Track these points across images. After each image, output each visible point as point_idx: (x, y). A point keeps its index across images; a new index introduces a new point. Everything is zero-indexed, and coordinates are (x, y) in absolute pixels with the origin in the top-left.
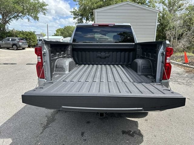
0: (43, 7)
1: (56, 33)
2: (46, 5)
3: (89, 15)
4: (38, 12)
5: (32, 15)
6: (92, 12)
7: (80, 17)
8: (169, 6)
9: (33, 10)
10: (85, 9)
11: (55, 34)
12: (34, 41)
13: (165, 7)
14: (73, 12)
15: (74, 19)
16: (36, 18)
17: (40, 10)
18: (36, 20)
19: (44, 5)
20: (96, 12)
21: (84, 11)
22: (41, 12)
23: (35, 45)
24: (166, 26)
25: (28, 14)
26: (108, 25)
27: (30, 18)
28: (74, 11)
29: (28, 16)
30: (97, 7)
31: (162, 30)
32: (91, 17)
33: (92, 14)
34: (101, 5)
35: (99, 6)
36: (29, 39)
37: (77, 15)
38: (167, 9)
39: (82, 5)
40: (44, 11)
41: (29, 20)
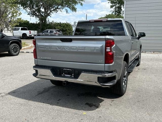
18: (74, 11)
26: (102, 21)
27: (68, 9)
40: (81, 2)
41: (67, 11)
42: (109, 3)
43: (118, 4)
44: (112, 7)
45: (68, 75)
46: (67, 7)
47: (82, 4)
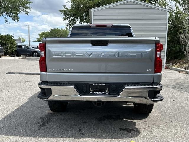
0: (26, 5)
1: (39, 37)
2: (29, 3)
3: (84, 15)
4: (18, 10)
5: (11, 14)
6: (88, 12)
7: (72, 18)
8: (183, 4)
9: (12, 8)
10: (78, 8)
11: (37, 39)
12: (12, 48)
13: (178, 5)
14: (63, 11)
15: (64, 20)
16: (16, 18)
17: (21, 9)
18: (16, 21)
19: (26, 3)
20: (93, 12)
21: (77, 10)
22: (22, 11)
23: (13, 53)
24: (180, 28)
25: (5, 13)
26: (106, 26)
27: (8, 17)
28: (65, 9)
29: (5, 16)
30: (94, 5)
31: (175, 32)
32: (86, 17)
33: (88, 14)
34: (99, 3)
35: (96, 3)
36: (6, 45)
37: (69, 15)
38: (180, 7)
39: (75, 3)
40: (26, 10)
41: (6, 20)
42: (62, 14)
43: (73, 16)
44: (65, 19)
45: (99, 92)
46: (6, 14)
47: (27, 13)
